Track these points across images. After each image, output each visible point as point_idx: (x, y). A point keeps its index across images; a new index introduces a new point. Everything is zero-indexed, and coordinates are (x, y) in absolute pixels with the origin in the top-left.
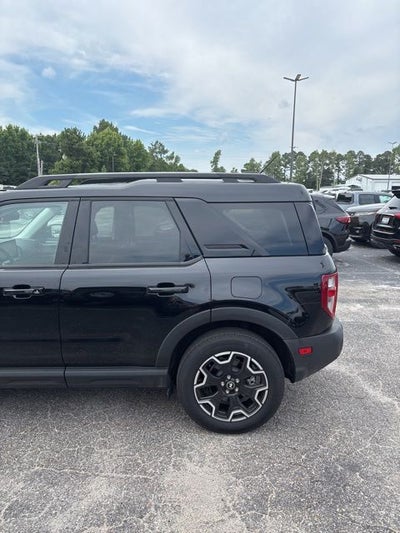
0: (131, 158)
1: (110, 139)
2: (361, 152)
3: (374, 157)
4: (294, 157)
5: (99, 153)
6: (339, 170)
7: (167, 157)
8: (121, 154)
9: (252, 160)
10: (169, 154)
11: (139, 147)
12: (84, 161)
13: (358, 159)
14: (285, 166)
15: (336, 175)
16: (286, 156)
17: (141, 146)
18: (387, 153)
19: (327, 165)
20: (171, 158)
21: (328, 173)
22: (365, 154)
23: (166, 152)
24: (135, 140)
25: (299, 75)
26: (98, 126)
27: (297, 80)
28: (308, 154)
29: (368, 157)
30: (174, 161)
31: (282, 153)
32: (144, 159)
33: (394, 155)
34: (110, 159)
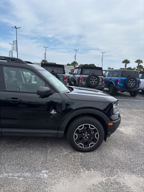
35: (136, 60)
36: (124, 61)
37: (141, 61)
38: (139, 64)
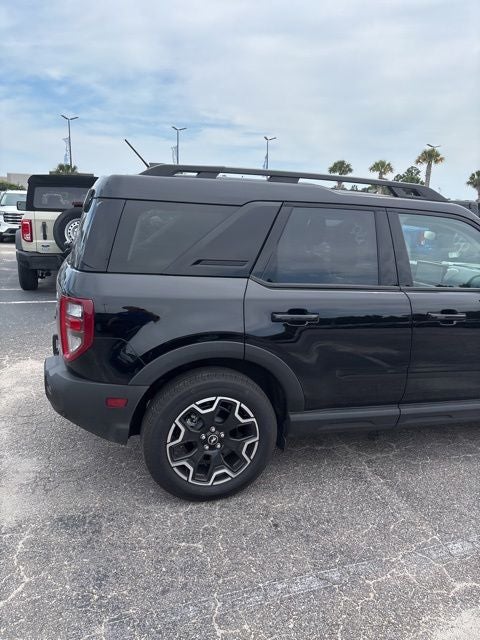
35: (372, 164)
36: (335, 165)
37: (389, 165)
38: (381, 174)
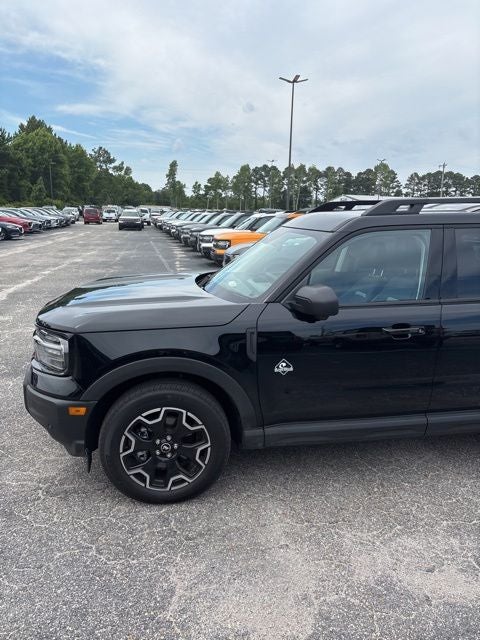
0: (71, 167)
1: (45, 142)
2: (340, 169)
3: (354, 174)
4: (267, 173)
5: (30, 160)
6: (317, 189)
7: (115, 168)
8: (60, 163)
9: (218, 174)
10: (117, 164)
11: (79, 153)
12: (12, 170)
13: (338, 177)
14: (256, 183)
15: (314, 194)
16: (256, 170)
17: (83, 153)
18: (369, 171)
19: (304, 182)
20: (119, 168)
21: (305, 192)
22: (346, 170)
23: (113, 161)
24: (74, 144)
25: (298, 77)
26: (26, 124)
27: (295, 81)
28: (282, 168)
29: (349, 174)
30: (123, 172)
31: (252, 167)
32: (87, 170)
33: (375, 173)
34: (46, 168)
